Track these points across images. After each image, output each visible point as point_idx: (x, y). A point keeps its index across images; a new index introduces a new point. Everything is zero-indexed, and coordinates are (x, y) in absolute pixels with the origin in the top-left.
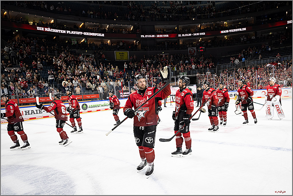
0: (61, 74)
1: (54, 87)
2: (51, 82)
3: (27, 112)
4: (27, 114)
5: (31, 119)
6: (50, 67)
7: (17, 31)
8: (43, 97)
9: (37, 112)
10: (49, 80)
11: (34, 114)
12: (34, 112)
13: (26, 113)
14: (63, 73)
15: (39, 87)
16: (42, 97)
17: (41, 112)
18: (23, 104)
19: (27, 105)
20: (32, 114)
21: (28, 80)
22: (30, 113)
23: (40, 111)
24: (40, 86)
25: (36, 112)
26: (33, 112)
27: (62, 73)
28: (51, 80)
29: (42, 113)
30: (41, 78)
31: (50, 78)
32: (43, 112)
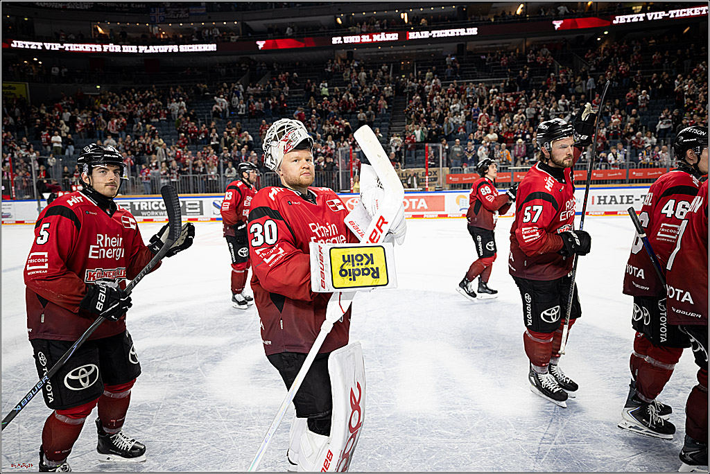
0: (692, 113)
1: (669, 145)
2: (662, 135)
3: (602, 198)
4: (602, 202)
5: (607, 213)
6: (664, 100)
7: (606, 33)
8: (640, 168)
9: (622, 200)
10: (658, 130)
11: (616, 203)
12: (615, 200)
13: (600, 200)
14: (696, 112)
15: (634, 145)
16: (637, 168)
17: (630, 201)
18: (597, 181)
19: (603, 183)
20: (610, 203)
21: (614, 132)
22: (608, 201)
23: (628, 200)
24: (636, 143)
25: (619, 201)
26: (613, 199)
27: (694, 112)
28: (662, 132)
29: (632, 203)
30: (641, 127)
31: (661, 126)
32: (635, 202)
